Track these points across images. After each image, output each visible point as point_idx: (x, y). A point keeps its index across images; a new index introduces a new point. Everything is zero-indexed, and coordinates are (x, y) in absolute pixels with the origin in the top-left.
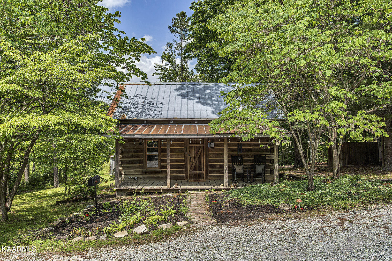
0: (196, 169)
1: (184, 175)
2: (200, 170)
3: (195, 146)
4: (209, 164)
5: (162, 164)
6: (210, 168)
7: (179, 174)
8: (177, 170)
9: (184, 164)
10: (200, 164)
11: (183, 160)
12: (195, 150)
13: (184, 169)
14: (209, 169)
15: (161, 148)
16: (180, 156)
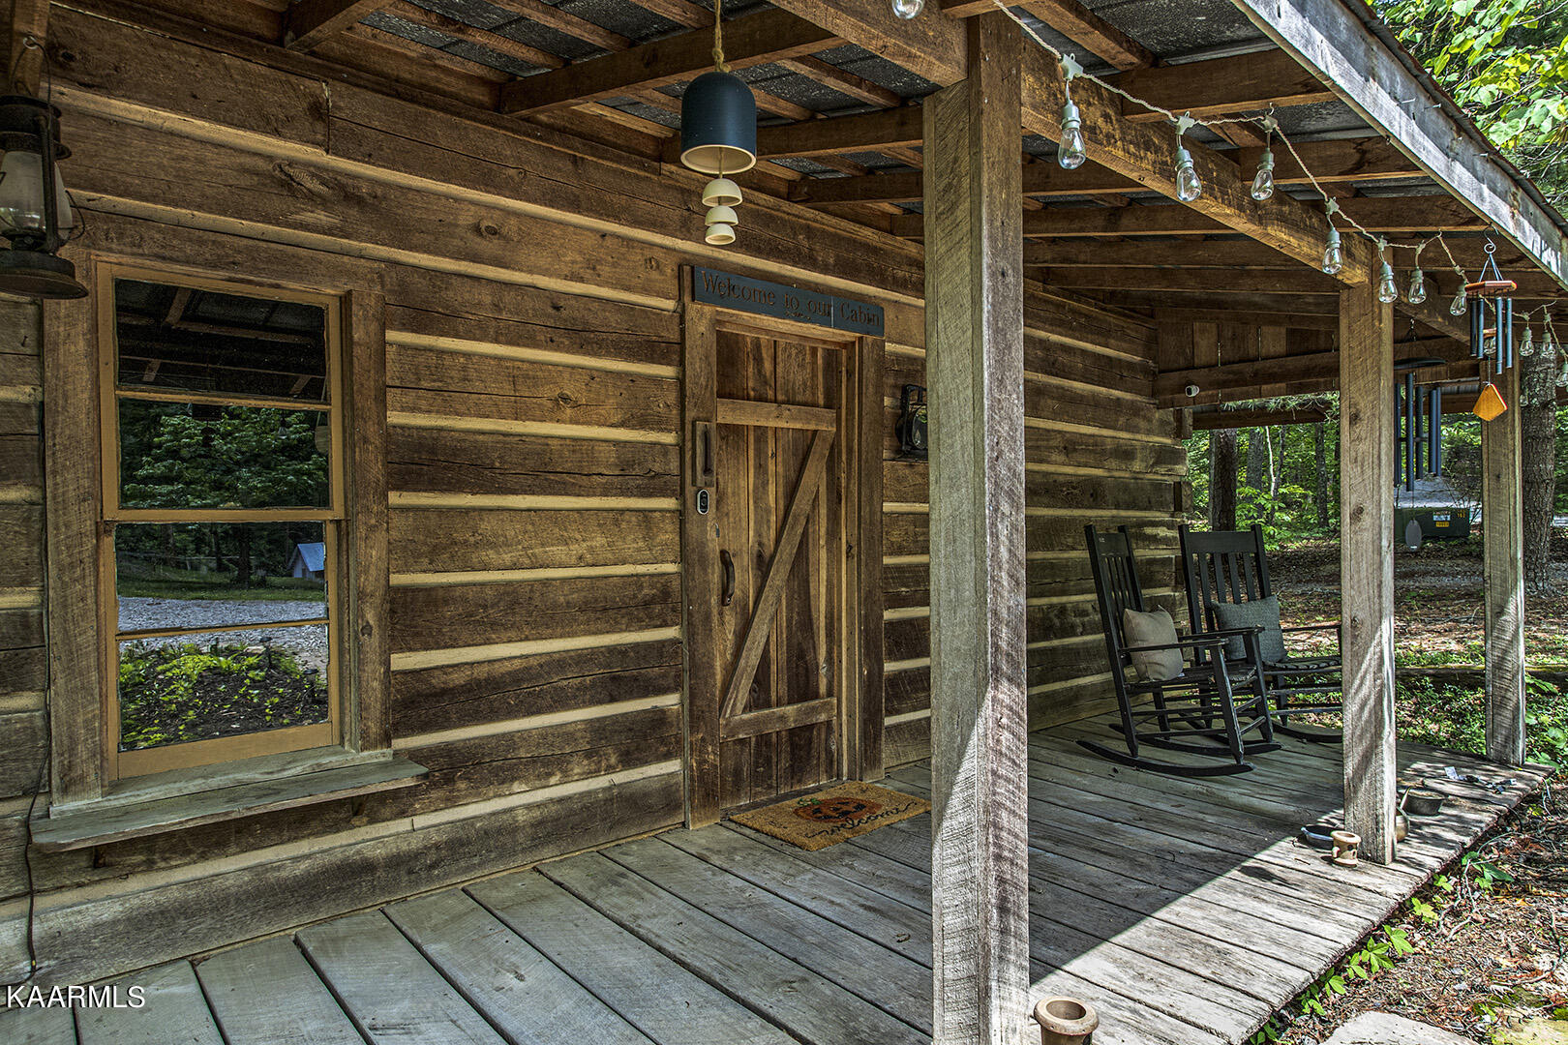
0: (778, 687)
1: (673, 766)
2: (802, 688)
3: (760, 431)
4: (889, 615)
5: (402, 661)
6: (894, 656)
7: (628, 760)
8: (597, 727)
9: (671, 633)
10: (807, 624)
11: (665, 594)
12: (761, 468)
13: (670, 701)
14: (890, 667)
15: (395, 418)
16: (632, 544)
